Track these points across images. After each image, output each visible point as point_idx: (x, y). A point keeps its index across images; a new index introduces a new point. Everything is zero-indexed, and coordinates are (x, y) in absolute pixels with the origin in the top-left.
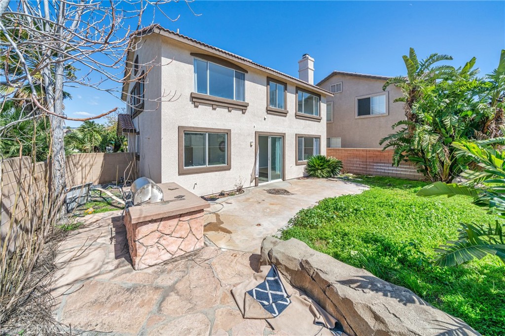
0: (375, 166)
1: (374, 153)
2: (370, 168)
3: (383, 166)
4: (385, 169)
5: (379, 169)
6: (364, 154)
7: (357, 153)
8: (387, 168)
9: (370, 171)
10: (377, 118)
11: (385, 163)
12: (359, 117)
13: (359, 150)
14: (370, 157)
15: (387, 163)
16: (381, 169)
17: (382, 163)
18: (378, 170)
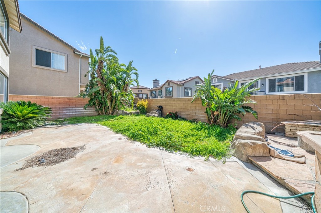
0: (64, 110)
1: (64, 100)
2: (59, 113)
3: (71, 110)
4: (72, 112)
5: (68, 112)
6: (54, 101)
7: (45, 100)
8: (75, 111)
9: (61, 115)
10: (57, 72)
11: (72, 107)
12: (37, 66)
13: (48, 98)
14: (60, 103)
15: (74, 107)
16: (70, 112)
17: (70, 107)
18: (67, 114)
